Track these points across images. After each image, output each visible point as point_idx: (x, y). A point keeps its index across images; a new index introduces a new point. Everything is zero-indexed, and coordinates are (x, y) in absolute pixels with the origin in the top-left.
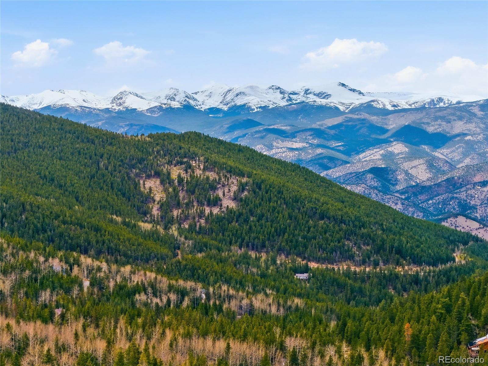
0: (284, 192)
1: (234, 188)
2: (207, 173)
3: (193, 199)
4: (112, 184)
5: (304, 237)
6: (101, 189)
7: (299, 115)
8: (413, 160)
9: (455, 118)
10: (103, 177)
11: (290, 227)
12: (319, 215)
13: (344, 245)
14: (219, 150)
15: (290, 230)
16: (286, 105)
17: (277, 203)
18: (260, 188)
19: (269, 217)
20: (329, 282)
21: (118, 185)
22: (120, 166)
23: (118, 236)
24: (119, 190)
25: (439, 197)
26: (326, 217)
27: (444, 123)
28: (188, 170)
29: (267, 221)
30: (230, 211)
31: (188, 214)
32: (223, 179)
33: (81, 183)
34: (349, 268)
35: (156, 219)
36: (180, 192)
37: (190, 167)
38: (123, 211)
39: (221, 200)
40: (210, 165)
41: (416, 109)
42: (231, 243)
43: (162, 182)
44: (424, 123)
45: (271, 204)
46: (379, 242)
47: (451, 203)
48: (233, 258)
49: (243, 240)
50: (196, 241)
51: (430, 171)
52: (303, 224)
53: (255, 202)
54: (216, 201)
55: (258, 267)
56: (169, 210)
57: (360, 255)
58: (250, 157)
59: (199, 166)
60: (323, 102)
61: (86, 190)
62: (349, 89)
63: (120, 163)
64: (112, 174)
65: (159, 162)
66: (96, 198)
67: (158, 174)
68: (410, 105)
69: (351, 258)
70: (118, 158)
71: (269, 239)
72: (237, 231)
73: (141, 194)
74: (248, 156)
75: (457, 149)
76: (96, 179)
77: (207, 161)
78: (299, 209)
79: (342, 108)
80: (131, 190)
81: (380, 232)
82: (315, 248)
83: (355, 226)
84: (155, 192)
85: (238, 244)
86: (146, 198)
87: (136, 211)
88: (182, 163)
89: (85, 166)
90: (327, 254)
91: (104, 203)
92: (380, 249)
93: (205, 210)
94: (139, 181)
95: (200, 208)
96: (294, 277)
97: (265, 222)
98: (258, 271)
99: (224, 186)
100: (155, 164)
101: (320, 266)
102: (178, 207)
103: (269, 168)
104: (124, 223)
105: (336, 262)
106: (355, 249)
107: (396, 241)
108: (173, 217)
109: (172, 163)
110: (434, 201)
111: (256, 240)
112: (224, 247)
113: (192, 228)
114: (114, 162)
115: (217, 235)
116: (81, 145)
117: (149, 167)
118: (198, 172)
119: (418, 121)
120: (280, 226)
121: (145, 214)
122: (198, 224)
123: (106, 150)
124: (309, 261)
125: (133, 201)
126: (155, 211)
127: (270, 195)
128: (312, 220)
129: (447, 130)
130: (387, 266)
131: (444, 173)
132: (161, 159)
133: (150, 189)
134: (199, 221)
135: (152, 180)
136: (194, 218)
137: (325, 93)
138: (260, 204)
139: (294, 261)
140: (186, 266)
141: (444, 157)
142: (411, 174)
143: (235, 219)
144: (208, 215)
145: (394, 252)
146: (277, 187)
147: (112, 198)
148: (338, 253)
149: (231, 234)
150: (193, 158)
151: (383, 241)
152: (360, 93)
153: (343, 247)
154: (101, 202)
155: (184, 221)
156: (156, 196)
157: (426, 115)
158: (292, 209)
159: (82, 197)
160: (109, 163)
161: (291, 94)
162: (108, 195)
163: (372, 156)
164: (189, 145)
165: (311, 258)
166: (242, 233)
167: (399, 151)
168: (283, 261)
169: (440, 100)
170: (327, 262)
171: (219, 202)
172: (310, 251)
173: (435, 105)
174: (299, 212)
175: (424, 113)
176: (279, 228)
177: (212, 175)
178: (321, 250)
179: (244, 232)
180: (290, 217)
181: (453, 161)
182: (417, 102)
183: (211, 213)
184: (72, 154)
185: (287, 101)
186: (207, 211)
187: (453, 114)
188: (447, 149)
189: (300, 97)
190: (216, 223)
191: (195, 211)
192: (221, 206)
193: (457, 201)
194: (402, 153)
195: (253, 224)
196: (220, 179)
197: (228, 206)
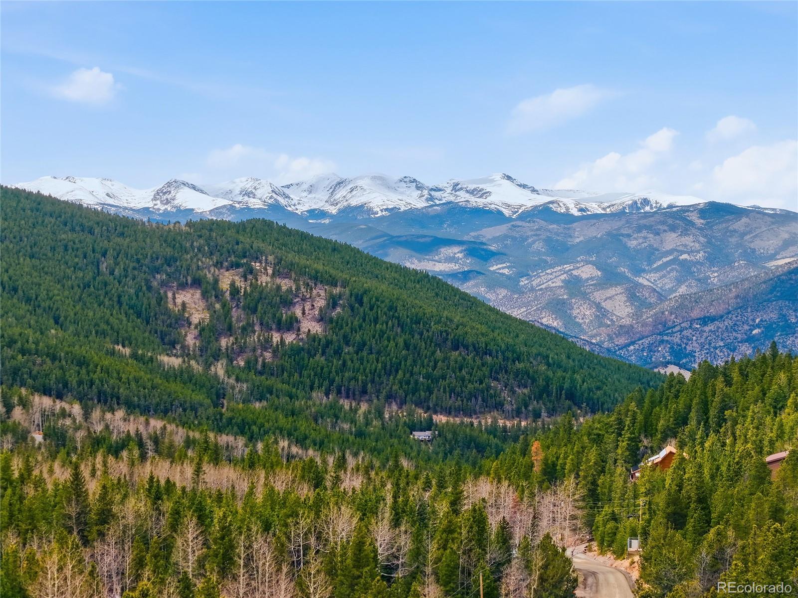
0: (398, 308)
1: (321, 303)
2: (278, 281)
3: (253, 321)
4: (119, 297)
5: (427, 376)
6: (100, 305)
7: (444, 221)
8: (607, 288)
9: (666, 228)
10: (106, 286)
11: (406, 361)
12: (452, 343)
13: (489, 387)
14: (302, 248)
15: (405, 365)
16: (426, 207)
17: (387, 325)
18: (361, 304)
19: (374, 346)
20: (463, 442)
21: (131, 298)
22: (134, 268)
23: (118, 374)
24: (131, 307)
25: (643, 341)
26: (462, 345)
27: (651, 235)
28: (248, 277)
29: (371, 353)
30: (313, 338)
31: (245, 343)
32: (303, 290)
33: (65, 294)
34: (495, 420)
35: (191, 353)
36: (234, 310)
37: (251, 271)
38: (136, 339)
39: (298, 321)
40: (284, 268)
41: (612, 215)
42: (312, 388)
43: (205, 295)
44: (623, 235)
45: (377, 326)
46: (541, 382)
47: (660, 349)
48: (313, 409)
49: (332, 382)
50: (253, 384)
51: (632, 304)
52: (426, 355)
53: (352, 324)
54: (291, 324)
55: (353, 421)
56: (213, 338)
57: (513, 401)
58: (351, 260)
59: (266, 269)
60: (479, 202)
61: (74, 306)
62: (517, 185)
63: (135, 264)
64: (120, 282)
65: (200, 263)
66: (90, 318)
67: (197, 283)
68: (604, 209)
69: (499, 406)
70: (132, 257)
71: (373, 381)
72: (322, 369)
73: (167, 312)
74: (348, 258)
75: (669, 273)
76: (92, 289)
77: (279, 262)
78: (421, 334)
79: (507, 212)
80: (152, 306)
81: (543, 368)
82: (445, 392)
83: (505, 359)
84: (192, 311)
85: (323, 388)
86: (176, 320)
87: (158, 340)
88: (238, 266)
89: (75, 268)
90: (462, 401)
91: (103, 326)
92: (543, 393)
93: (272, 337)
94: (166, 292)
95: (264, 335)
96: (408, 437)
97: (368, 354)
98: (350, 428)
99: (304, 299)
100: (194, 267)
101: (452, 419)
102: (229, 333)
103: (379, 276)
104: (134, 356)
105: (476, 414)
106: (505, 394)
107: (566, 379)
108: (220, 350)
109: (222, 266)
110: (637, 346)
111: (353, 383)
112: (300, 394)
113: (250, 365)
114: (125, 263)
115: (290, 375)
116: (70, 236)
117: (184, 272)
118: (264, 279)
119: (614, 232)
120: (391, 360)
121: (173, 344)
122: (260, 360)
123: (111, 243)
124: (436, 412)
125: (154, 323)
126: (191, 340)
127: (377, 312)
128: (440, 350)
129: (655, 246)
130: (553, 418)
131: (650, 306)
132: (204, 259)
133: (184, 304)
134: (262, 355)
135: (187, 292)
136: (254, 350)
137: (483, 190)
138: (360, 327)
139: (411, 414)
140: (231, 420)
141: (650, 284)
142: (605, 309)
143: (320, 350)
144: (277, 345)
145: (563, 396)
146: (387, 301)
147: (118, 319)
148: (480, 399)
149: (312, 374)
150: (257, 258)
151: (548, 380)
152: (534, 191)
153: (487, 391)
154: (99, 326)
155: (239, 356)
156: (194, 316)
157: (626, 224)
158: (410, 333)
159: (66, 318)
160: (117, 264)
161: (432, 189)
162: (112, 315)
163: (550, 283)
164: (252, 239)
165: (438, 409)
166: (330, 372)
167: (589, 276)
168: (394, 414)
169: (646, 202)
170: (461, 412)
171: (295, 324)
172: (437, 398)
173: (639, 209)
174: (421, 339)
175: (623, 221)
176: (389, 363)
177: (286, 284)
178: (453, 395)
179: (333, 370)
180: (407, 346)
181: (663, 290)
182: (613, 205)
183: (282, 341)
184: (53, 249)
185: (427, 200)
186: (276, 338)
187: (663, 223)
188: (656, 273)
189: (446, 195)
190: (290, 357)
191: (256, 340)
192: (299, 330)
193: (669, 346)
194: (592, 278)
195: (348, 357)
196: (298, 289)
197: (309, 330)
